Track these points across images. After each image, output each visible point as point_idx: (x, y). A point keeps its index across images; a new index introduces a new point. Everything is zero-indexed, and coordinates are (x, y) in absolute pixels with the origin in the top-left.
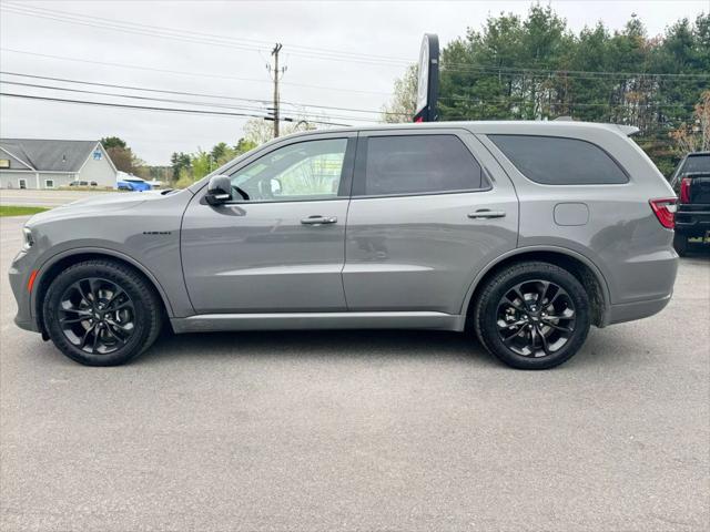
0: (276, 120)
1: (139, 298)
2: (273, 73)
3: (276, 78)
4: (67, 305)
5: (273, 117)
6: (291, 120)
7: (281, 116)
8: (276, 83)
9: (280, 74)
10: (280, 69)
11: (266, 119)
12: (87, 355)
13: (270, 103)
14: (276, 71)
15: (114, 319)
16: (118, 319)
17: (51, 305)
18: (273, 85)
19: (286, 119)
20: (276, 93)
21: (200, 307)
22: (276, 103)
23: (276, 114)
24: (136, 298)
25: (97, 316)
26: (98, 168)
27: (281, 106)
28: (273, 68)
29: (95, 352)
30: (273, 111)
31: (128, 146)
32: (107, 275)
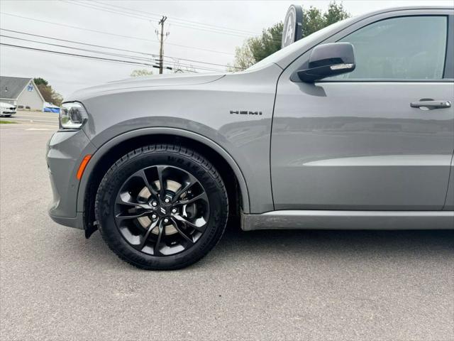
0: (161, 68)
1: (215, 190)
2: (160, 36)
3: (162, 39)
4: (126, 198)
5: (159, 65)
6: (171, 69)
7: (164, 66)
8: (162, 43)
9: (164, 37)
10: (164, 33)
11: (154, 66)
12: (148, 258)
13: (157, 56)
14: (162, 35)
15: (181, 214)
16: (185, 214)
17: (107, 197)
18: (160, 44)
19: (168, 68)
20: (161, 50)
21: (281, 202)
22: (161, 56)
23: (161, 64)
24: (211, 190)
25: (163, 211)
26: (30, 97)
27: (164, 59)
28: (160, 32)
29: (157, 254)
30: (159, 62)
31: (49, 85)
32: (180, 162)
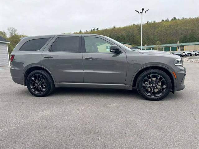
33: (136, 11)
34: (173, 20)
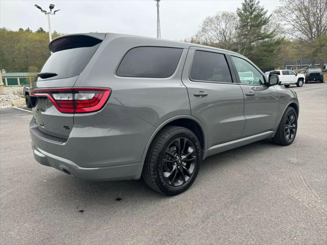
33: (36, 5)
34: (39, 31)
